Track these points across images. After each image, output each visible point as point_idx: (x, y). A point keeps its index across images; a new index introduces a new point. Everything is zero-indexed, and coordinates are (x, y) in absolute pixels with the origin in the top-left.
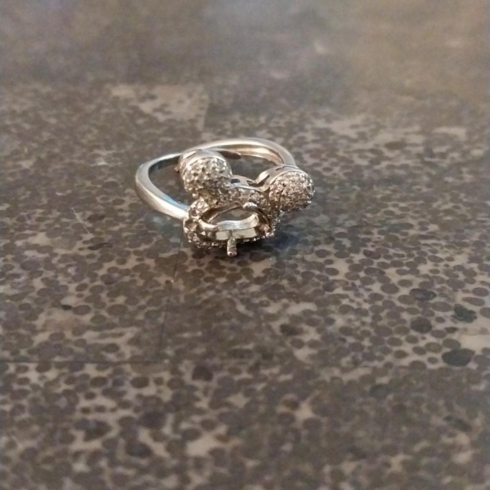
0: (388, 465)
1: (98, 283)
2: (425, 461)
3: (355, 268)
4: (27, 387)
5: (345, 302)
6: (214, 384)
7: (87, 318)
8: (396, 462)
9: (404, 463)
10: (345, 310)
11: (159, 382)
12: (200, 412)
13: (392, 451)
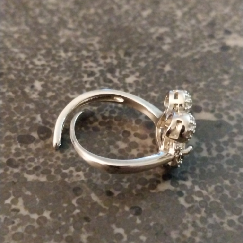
0: (198, 85)
1: (80, 19)
2: (213, 84)
3: (184, 14)
4: (61, 59)
5: (181, 28)
6: (132, 58)
7: (79, 33)
8: (202, 85)
9: (205, 85)
10: (181, 31)
11: (111, 57)
12: (129, 68)
13: (200, 81)
